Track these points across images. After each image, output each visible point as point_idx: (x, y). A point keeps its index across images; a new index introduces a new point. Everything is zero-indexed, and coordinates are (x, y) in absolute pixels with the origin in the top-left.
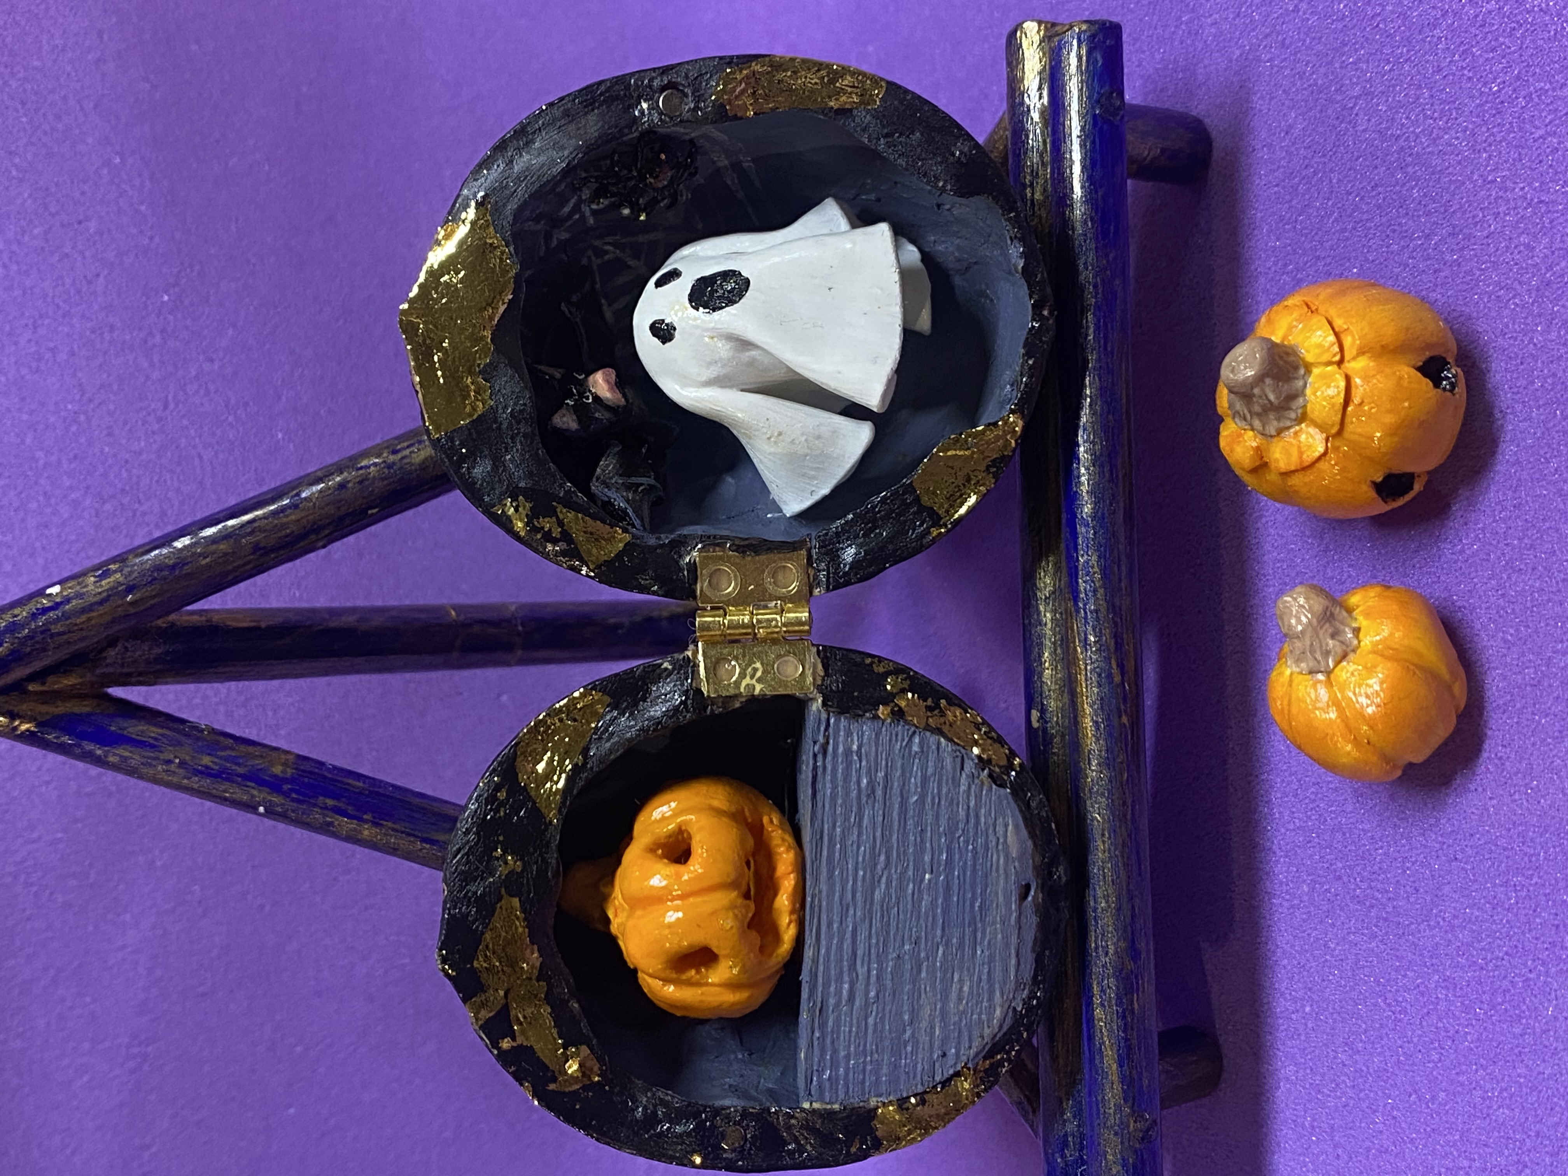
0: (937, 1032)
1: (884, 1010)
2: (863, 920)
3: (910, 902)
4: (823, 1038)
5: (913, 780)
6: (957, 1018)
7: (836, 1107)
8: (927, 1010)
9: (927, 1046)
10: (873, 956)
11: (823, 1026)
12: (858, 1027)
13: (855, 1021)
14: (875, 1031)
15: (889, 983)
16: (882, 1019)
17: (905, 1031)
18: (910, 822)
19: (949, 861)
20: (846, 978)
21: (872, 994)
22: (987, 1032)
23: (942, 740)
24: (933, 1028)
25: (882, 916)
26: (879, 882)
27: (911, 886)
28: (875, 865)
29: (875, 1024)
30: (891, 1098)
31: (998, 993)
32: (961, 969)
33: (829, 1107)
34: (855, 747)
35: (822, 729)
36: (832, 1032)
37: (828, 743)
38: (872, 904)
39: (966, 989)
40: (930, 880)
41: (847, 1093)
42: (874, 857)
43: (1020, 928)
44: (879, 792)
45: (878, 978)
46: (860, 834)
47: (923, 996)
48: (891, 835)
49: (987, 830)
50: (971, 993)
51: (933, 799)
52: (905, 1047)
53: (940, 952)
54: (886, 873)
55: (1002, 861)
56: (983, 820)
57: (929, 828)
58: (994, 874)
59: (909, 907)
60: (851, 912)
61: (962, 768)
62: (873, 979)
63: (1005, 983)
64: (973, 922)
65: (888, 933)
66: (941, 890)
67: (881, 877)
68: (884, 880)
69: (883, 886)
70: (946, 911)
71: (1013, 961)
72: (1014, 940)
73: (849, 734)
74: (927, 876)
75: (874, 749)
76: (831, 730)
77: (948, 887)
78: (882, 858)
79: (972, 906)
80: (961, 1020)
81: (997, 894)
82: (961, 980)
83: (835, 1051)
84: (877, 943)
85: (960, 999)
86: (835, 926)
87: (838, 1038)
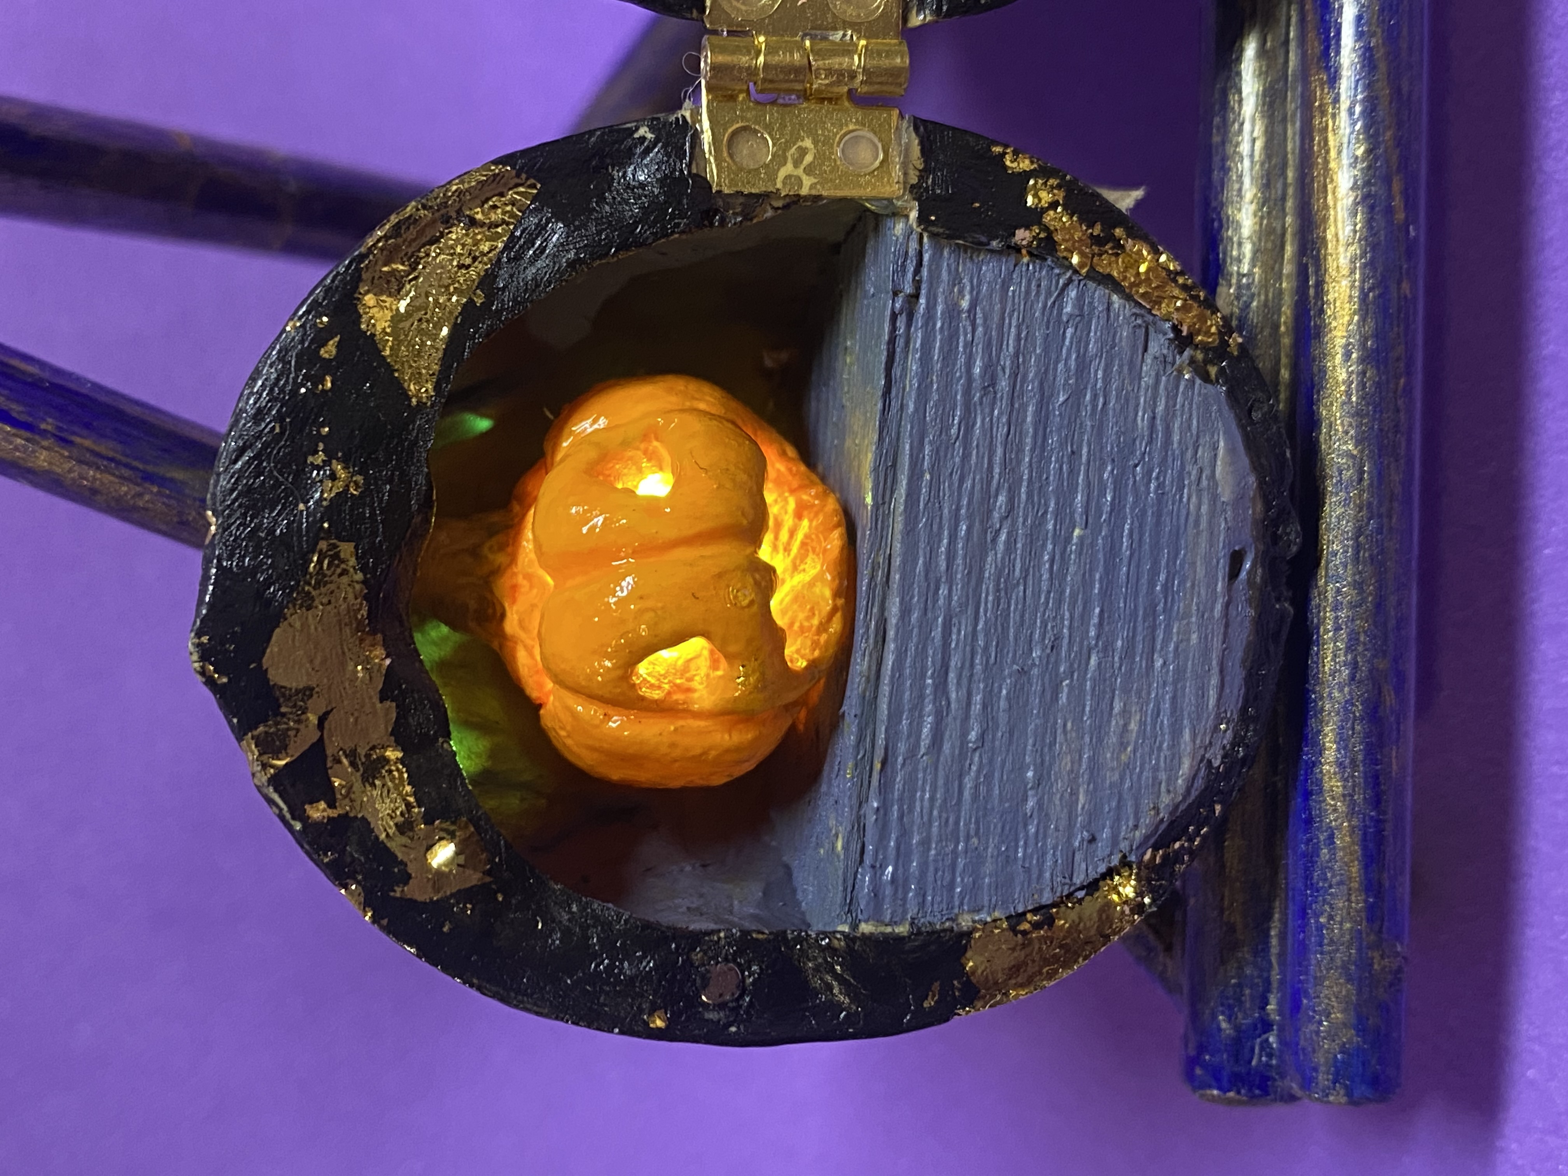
0: (1082, 799)
1: (991, 761)
2: (964, 606)
3: (1046, 576)
4: (883, 811)
5: (1061, 366)
6: (1116, 777)
7: (902, 929)
8: (1066, 763)
9: (1063, 823)
10: (978, 668)
11: (885, 788)
12: (947, 791)
13: (941, 782)
14: (975, 797)
15: (1003, 718)
16: (989, 777)
17: (1025, 800)
18: (1053, 440)
19: (1117, 507)
20: (929, 708)
21: (973, 736)
22: (1165, 800)
23: (1115, 297)
24: (1074, 794)
25: (998, 599)
26: (994, 540)
27: (1050, 547)
28: (990, 512)
29: (976, 787)
30: (997, 914)
31: (1187, 735)
32: (1126, 691)
33: (889, 930)
34: (965, 304)
35: (911, 269)
36: (901, 799)
37: (916, 296)
38: (980, 580)
39: (1133, 726)
40: (1081, 538)
41: (922, 904)
42: (988, 497)
43: (1227, 626)
44: (1003, 384)
45: (985, 706)
46: (966, 457)
47: (1060, 738)
48: (1019, 462)
49: (1183, 454)
50: (1142, 732)
51: (1095, 397)
52: (1025, 825)
53: (1093, 661)
54: (1007, 524)
55: (1204, 509)
56: (1176, 438)
57: (1085, 450)
58: (1191, 531)
59: (1044, 586)
60: (943, 591)
61: (1145, 349)
62: (976, 708)
63: (1199, 719)
64: (1152, 611)
65: (1005, 629)
66: (1101, 556)
67: (998, 532)
68: (1003, 537)
69: (1001, 547)
70: (1106, 593)
71: (1214, 681)
72: (1217, 644)
73: (956, 280)
74: (1077, 532)
75: (998, 307)
76: (925, 272)
77: (1113, 550)
78: (1002, 499)
79: (1152, 584)
80: (1122, 779)
81: (1194, 563)
82: (1125, 713)
83: (904, 834)
84: (986, 648)
85: (1123, 746)
86: (915, 616)
87: (911, 809)
